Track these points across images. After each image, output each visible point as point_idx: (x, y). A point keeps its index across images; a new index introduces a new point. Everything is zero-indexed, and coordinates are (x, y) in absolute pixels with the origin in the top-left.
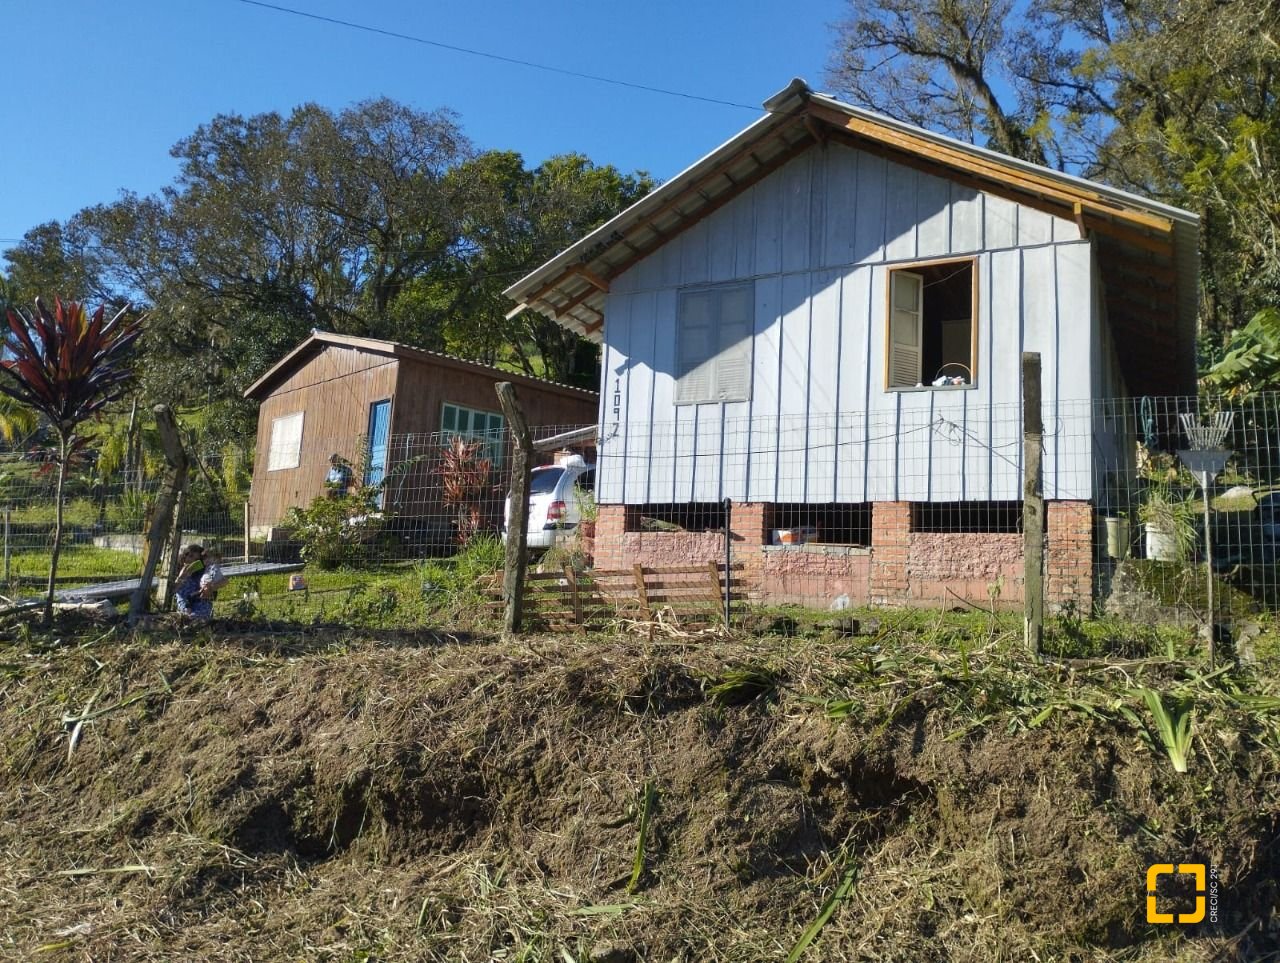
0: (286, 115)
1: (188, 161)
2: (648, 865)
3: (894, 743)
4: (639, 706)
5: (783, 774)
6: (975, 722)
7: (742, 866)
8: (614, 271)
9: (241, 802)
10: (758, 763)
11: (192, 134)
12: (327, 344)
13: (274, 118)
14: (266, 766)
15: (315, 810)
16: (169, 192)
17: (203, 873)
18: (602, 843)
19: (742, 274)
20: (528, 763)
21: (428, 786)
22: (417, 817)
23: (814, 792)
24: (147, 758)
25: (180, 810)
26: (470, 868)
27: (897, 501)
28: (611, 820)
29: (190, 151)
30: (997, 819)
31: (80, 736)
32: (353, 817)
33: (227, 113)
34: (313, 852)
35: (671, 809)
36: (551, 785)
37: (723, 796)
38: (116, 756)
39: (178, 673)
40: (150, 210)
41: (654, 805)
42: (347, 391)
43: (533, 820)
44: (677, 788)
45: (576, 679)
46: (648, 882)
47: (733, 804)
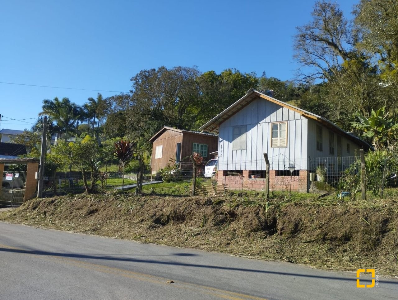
0: (157, 70)
1: (134, 82)
2: (203, 224)
3: (234, 209)
4: (204, 205)
5: (222, 213)
6: (245, 206)
7: (214, 224)
8: (221, 123)
9: (154, 218)
10: (219, 212)
11: (135, 75)
12: (167, 129)
13: (154, 70)
14: (157, 213)
15: (163, 219)
16: (132, 91)
17: (150, 226)
18: (198, 222)
19: (245, 124)
20: (190, 212)
21: (178, 215)
22: (177, 219)
23: (225, 216)
24: (142, 213)
25: (147, 219)
26: (183, 225)
27: (273, 170)
28: (200, 219)
29: (135, 79)
30: (244, 218)
31: (133, 210)
32: (168, 220)
33: (143, 70)
34: (164, 224)
35: (207, 218)
36: (193, 215)
37: (213, 216)
38: (138, 212)
39: (145, 201)
40: (128, 97)
41: (205, 217)
42: (172, 140)
43: (191, 219)
44: (208, 215)
45: (196, 201)
46: (203, 226)
47: (214, 217)
